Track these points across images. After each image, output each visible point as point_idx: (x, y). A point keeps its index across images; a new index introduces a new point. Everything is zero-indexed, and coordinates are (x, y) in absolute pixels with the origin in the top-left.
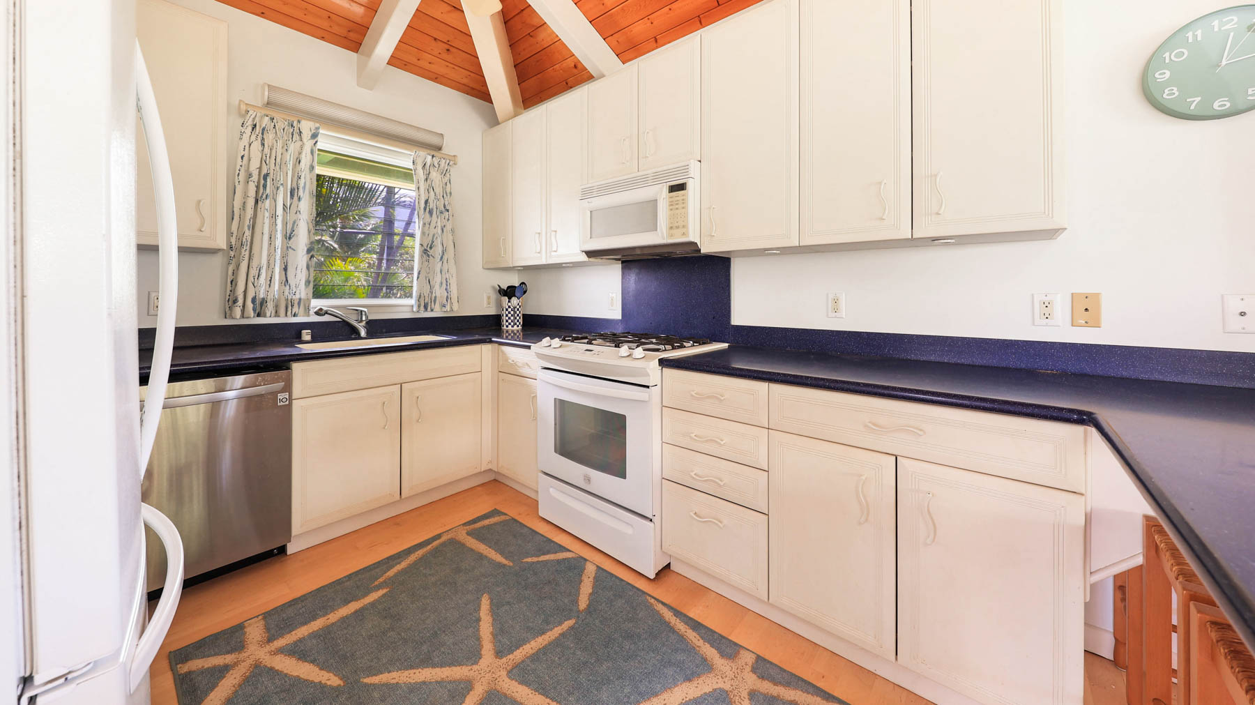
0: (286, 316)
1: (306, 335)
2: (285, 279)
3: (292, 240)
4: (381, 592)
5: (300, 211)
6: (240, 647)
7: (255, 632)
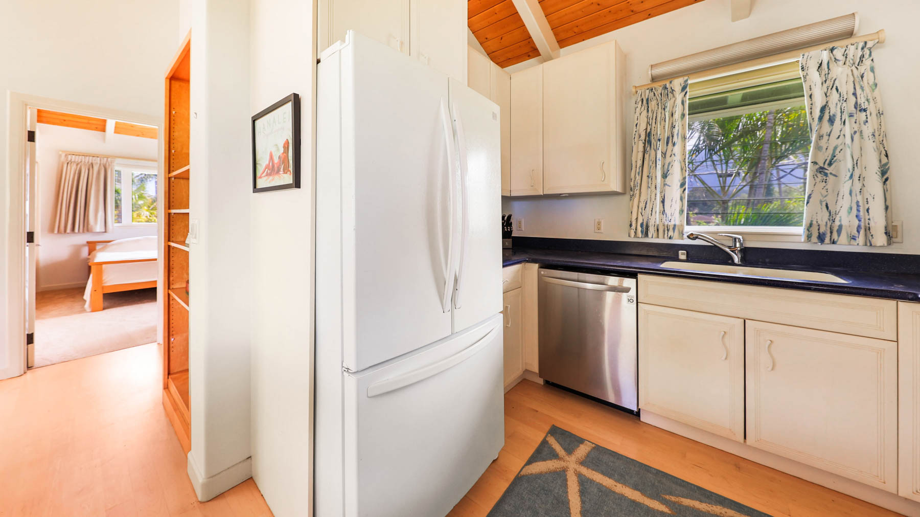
0: (664, 238)
1: (682, 255)
2: (662, 209)
3: (667, 178)
4: (662, 508)
5: (674, 154)
6: (570, 451)
7: (582, 451)
